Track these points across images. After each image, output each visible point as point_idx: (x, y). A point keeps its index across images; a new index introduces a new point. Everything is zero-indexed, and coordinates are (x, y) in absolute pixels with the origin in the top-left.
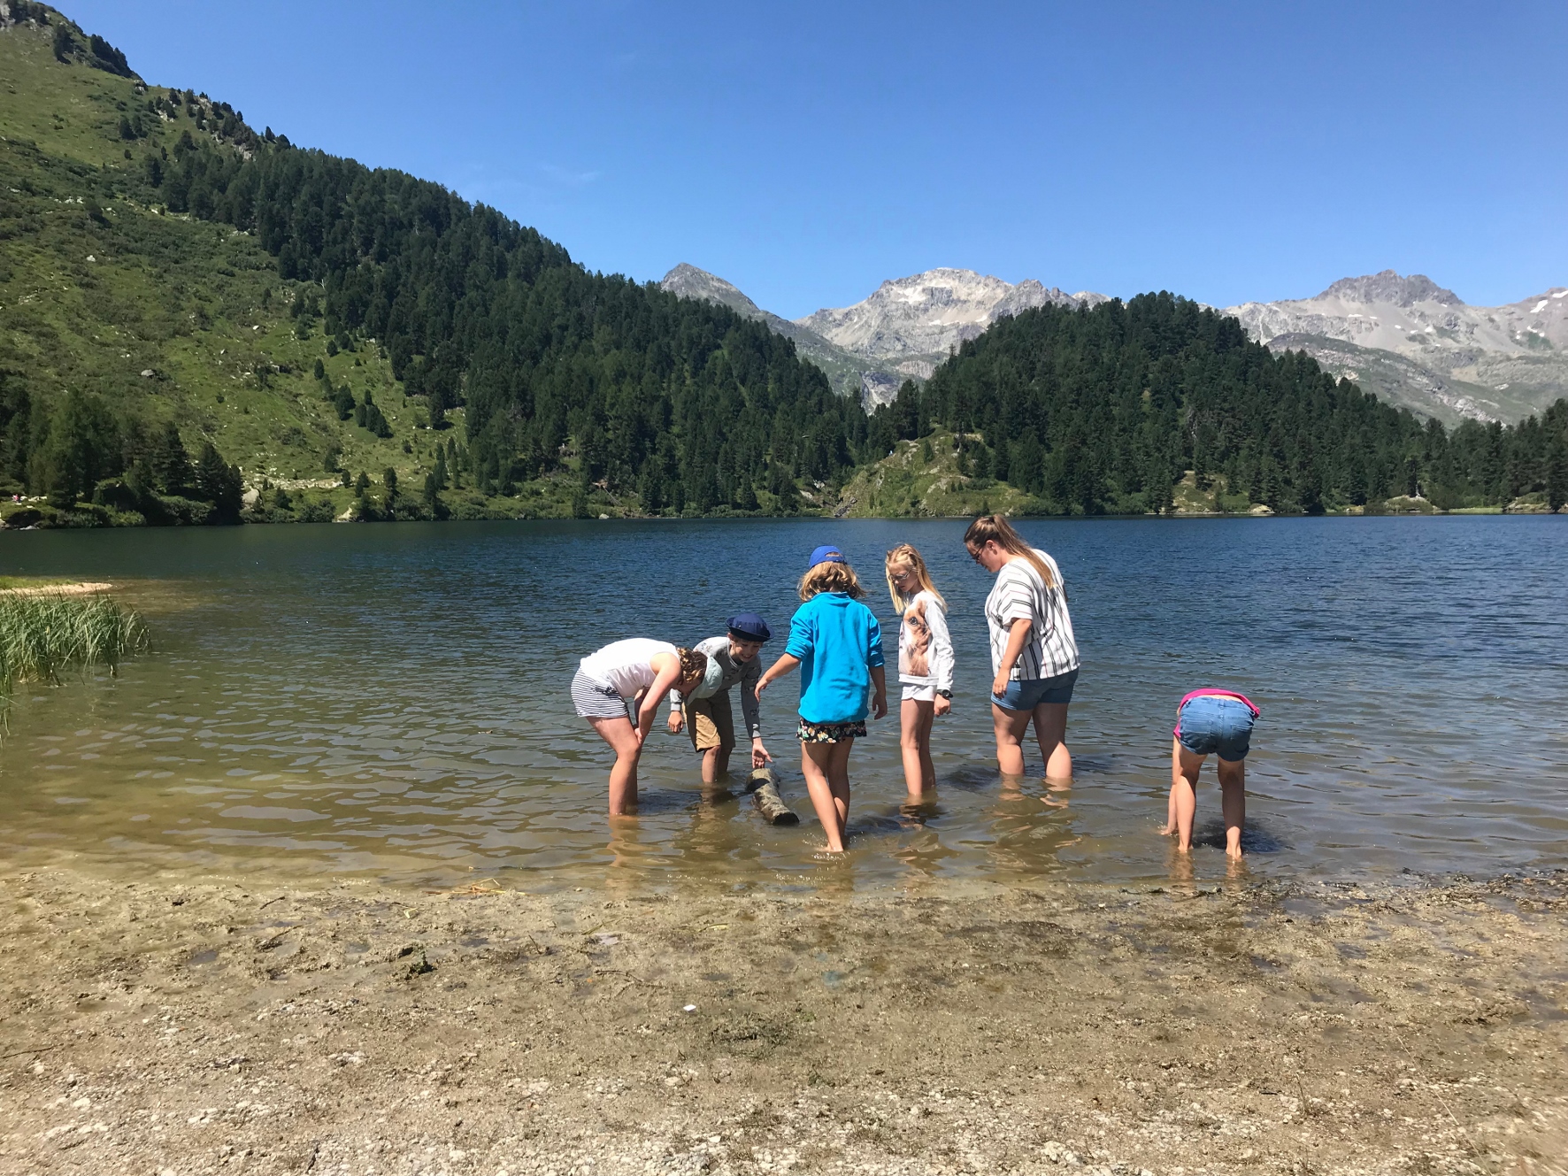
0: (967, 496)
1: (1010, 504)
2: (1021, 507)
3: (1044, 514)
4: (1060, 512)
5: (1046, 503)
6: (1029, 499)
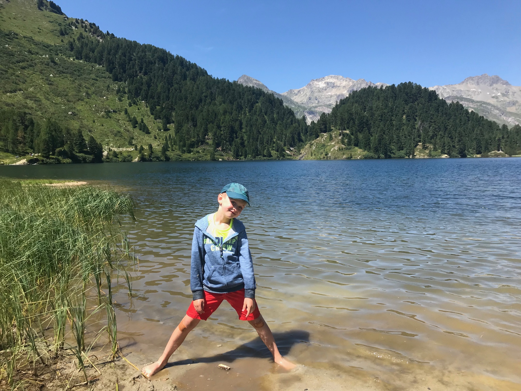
0: (345, 152)
1: (359, 155)
2: (363, 156)
3: (372, 158)
4: (376, 157)
5: (372, 154)
6: (366, 153)
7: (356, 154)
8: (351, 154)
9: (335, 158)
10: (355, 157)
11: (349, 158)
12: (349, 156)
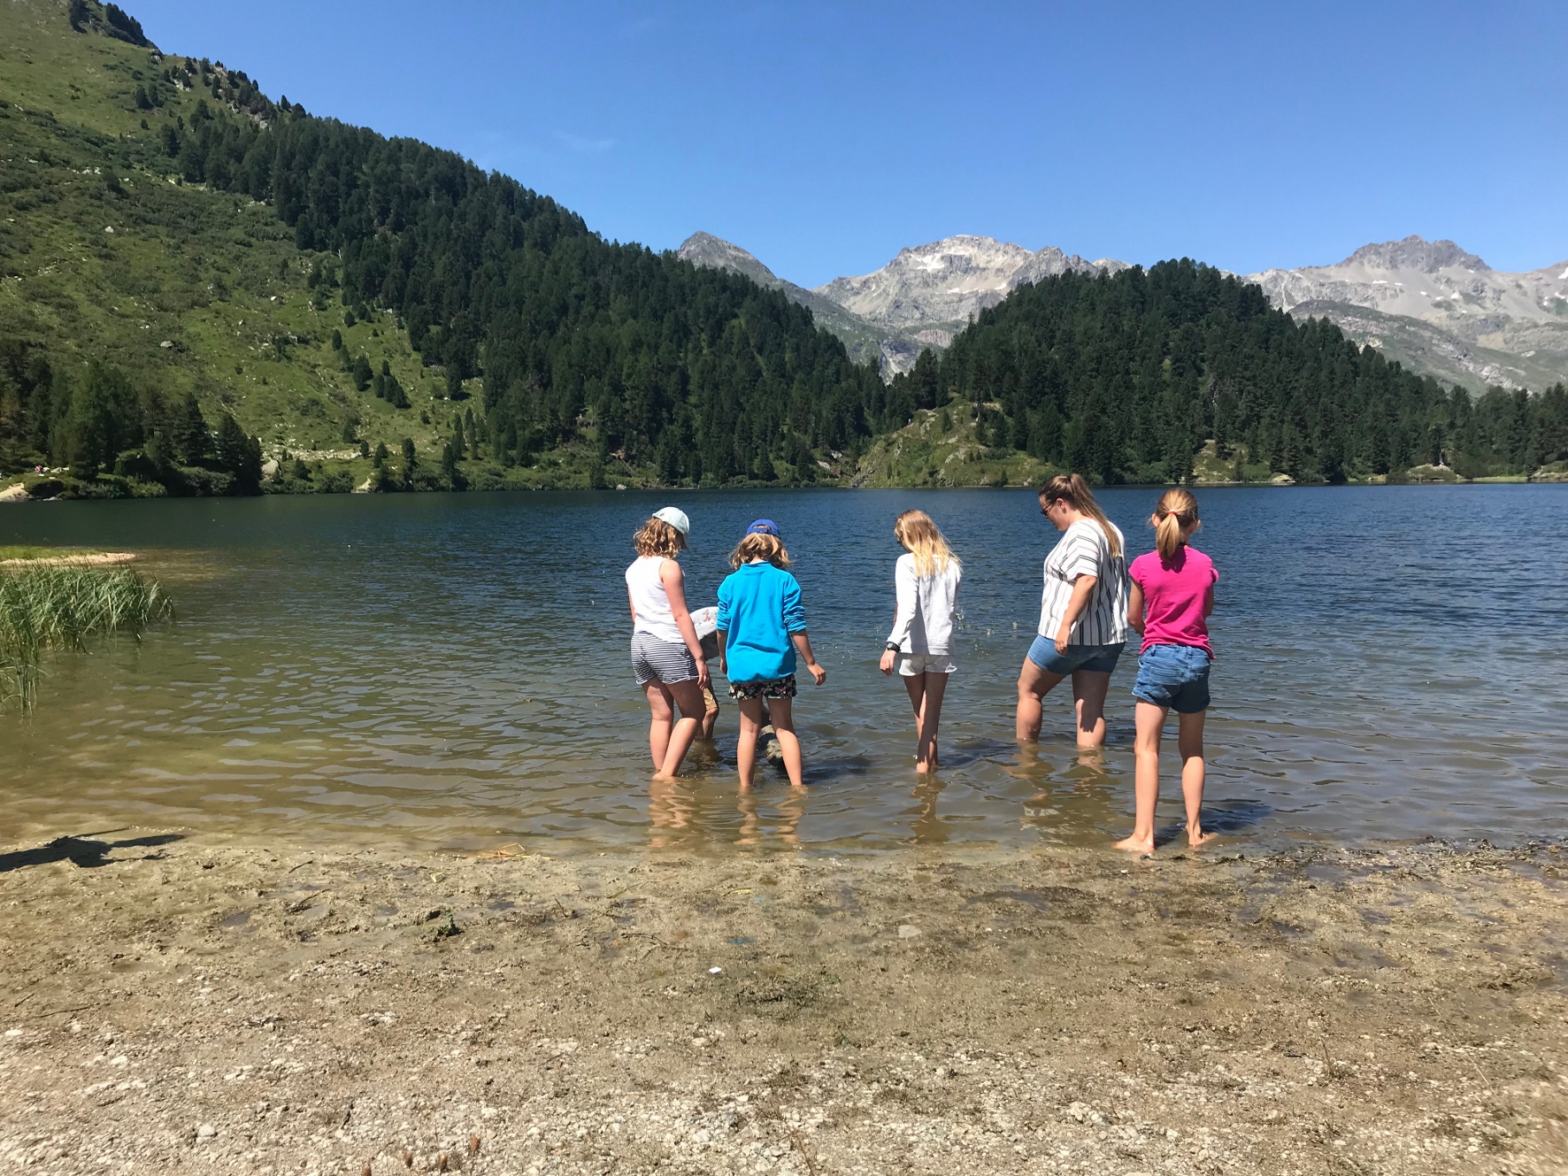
0: (987, 466)
1: (1029, 474)
6: (1048, 468)
7: (1017, 474)
8: (1004, 474)
9: (958, 484)
10: (1016, 480)
11: (1000, 485)
12: (999, 478)
